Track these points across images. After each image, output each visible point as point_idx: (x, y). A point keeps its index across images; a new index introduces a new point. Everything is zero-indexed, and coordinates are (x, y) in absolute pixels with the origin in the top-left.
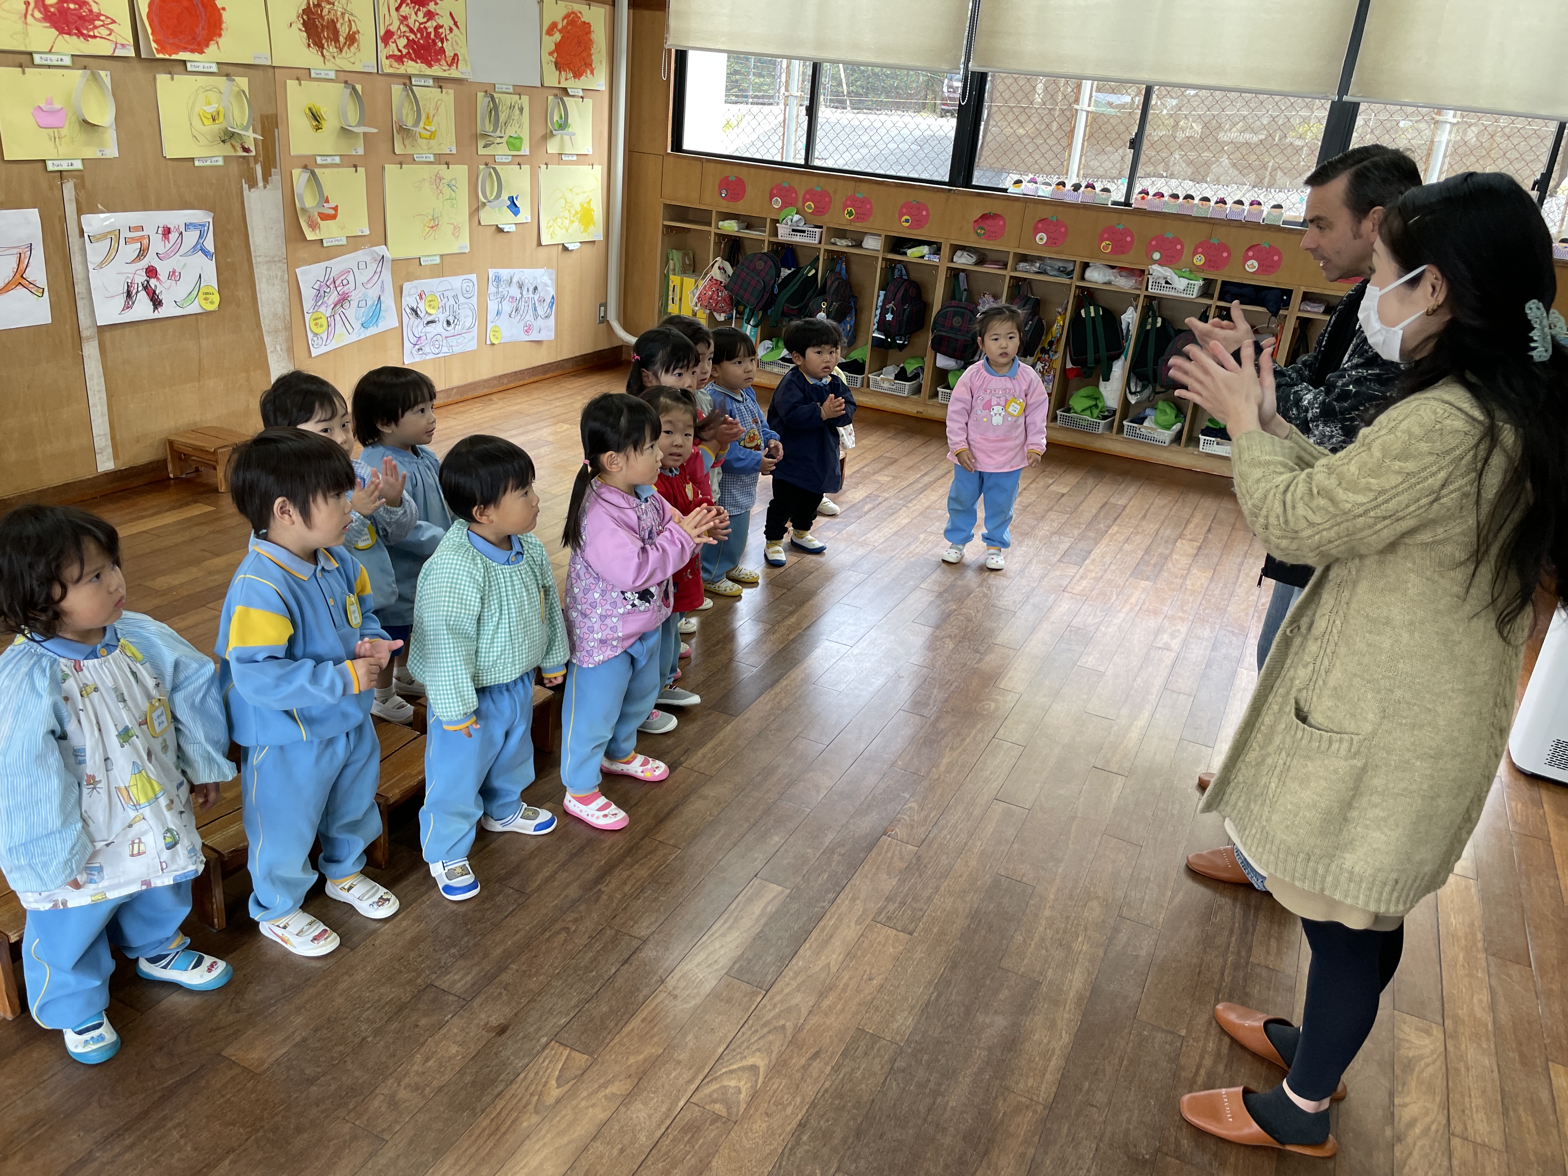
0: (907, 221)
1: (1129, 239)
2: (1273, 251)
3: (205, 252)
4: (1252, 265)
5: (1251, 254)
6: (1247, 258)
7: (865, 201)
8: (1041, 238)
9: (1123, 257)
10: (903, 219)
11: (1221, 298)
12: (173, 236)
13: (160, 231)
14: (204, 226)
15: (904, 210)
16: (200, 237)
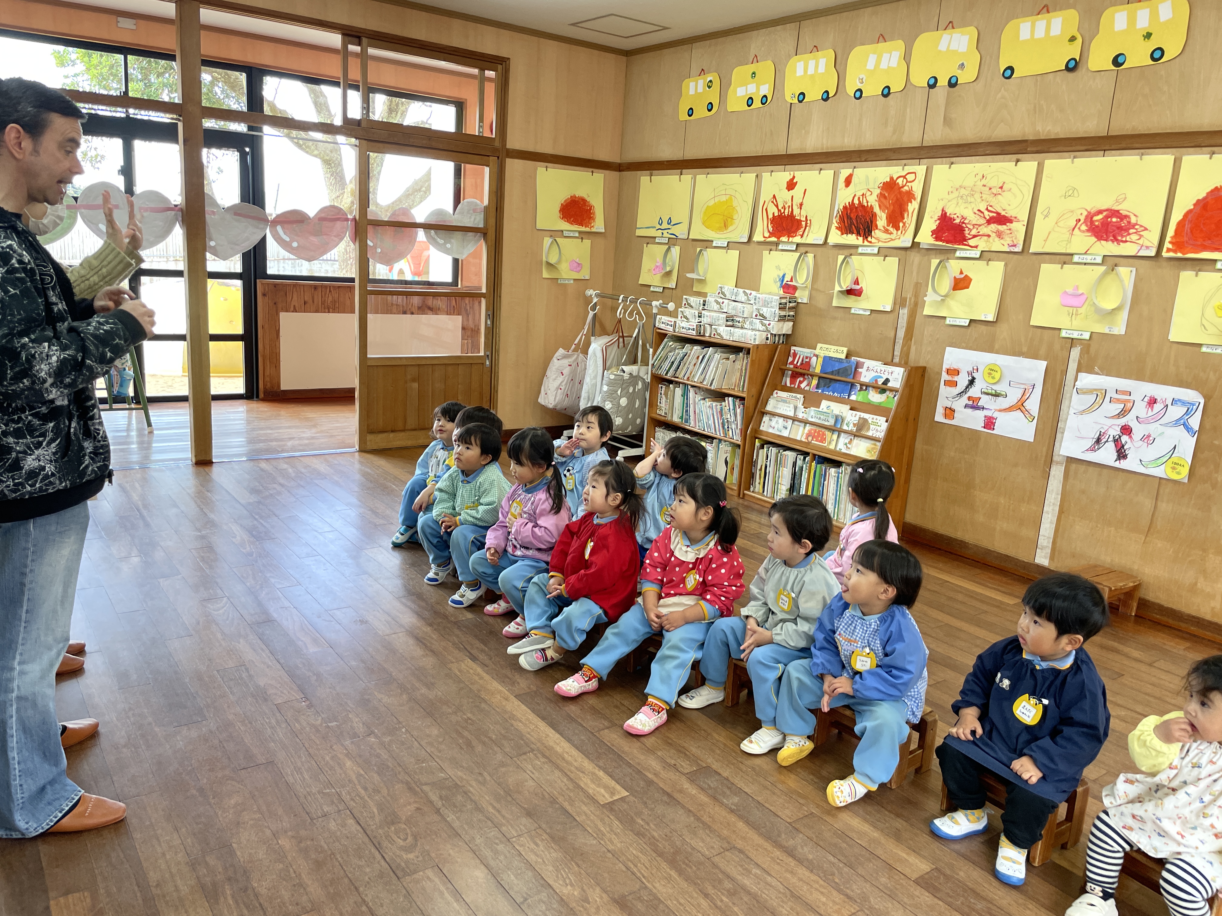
3: (1188, 428)
12: (1158, 407)
13: (1146, 399)
14: (1193, 405)
16: (1186, 413)
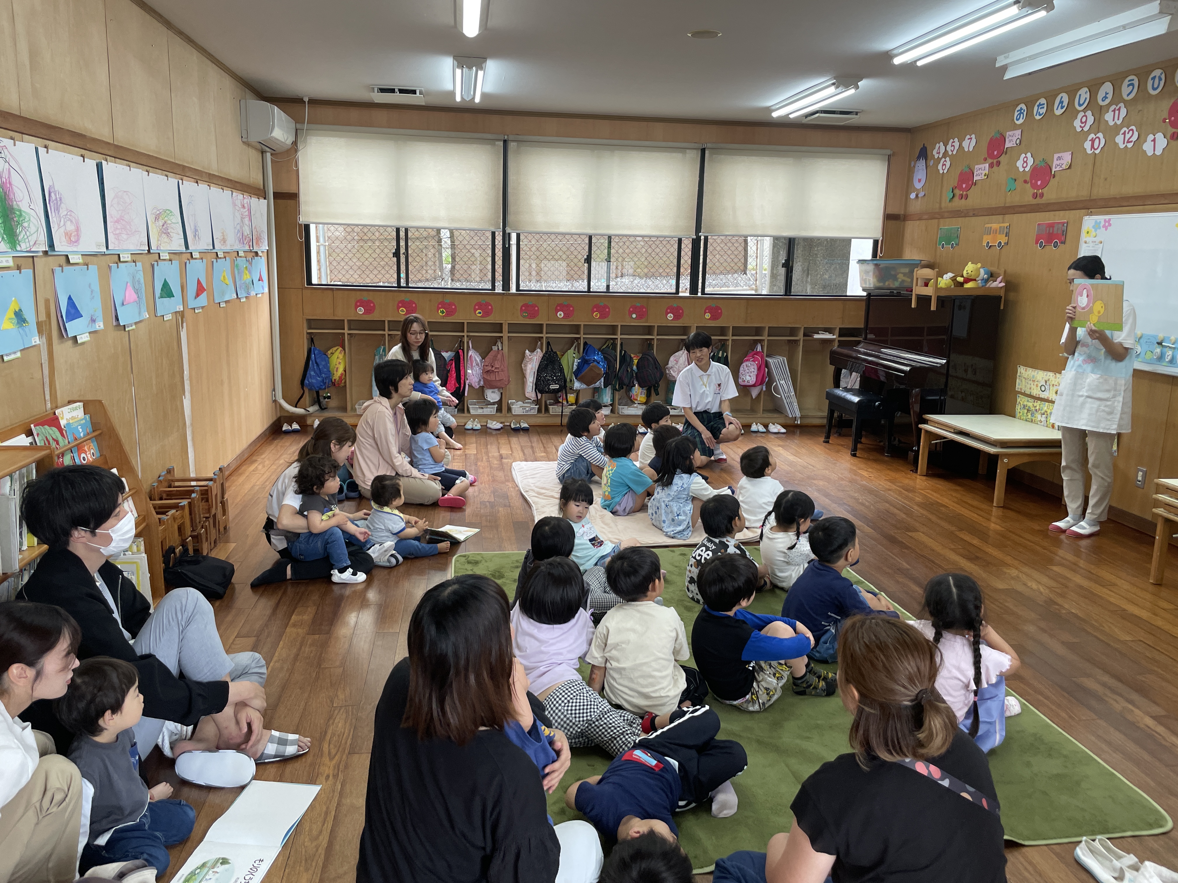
0: (479, 313)
1: (607, 310)
2: (679, 308)
4: (670, 316)
5: (669, 311)
6: (667, 313)
7: (451, 304)
8: (561, 314)
9: (606, 320)
10: (477, 312)
11: (658, 335)
15: (477, 307)
